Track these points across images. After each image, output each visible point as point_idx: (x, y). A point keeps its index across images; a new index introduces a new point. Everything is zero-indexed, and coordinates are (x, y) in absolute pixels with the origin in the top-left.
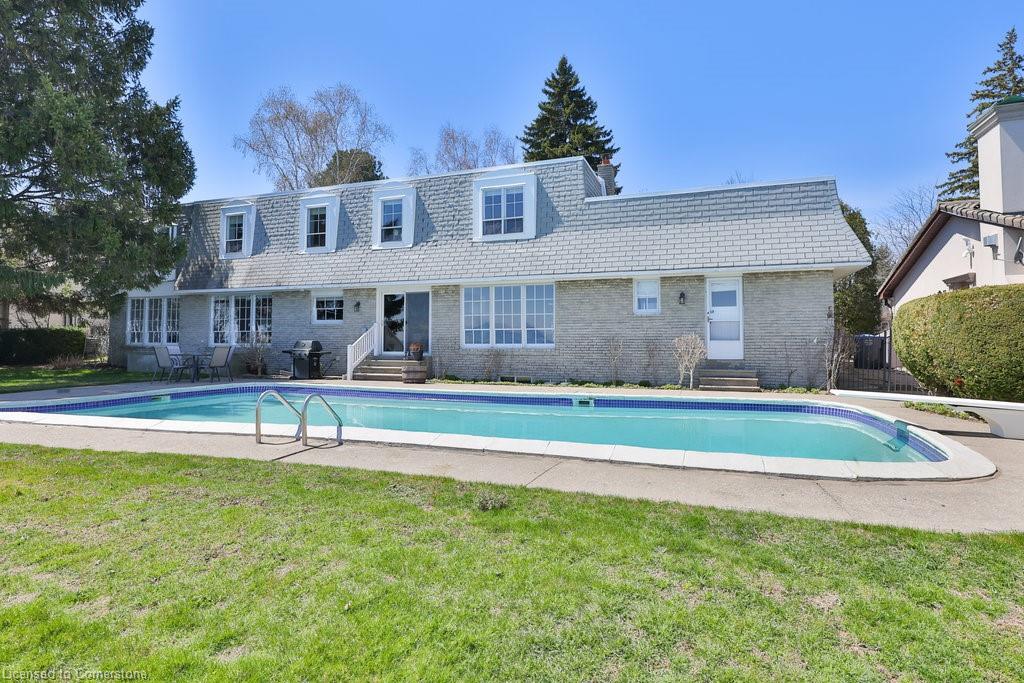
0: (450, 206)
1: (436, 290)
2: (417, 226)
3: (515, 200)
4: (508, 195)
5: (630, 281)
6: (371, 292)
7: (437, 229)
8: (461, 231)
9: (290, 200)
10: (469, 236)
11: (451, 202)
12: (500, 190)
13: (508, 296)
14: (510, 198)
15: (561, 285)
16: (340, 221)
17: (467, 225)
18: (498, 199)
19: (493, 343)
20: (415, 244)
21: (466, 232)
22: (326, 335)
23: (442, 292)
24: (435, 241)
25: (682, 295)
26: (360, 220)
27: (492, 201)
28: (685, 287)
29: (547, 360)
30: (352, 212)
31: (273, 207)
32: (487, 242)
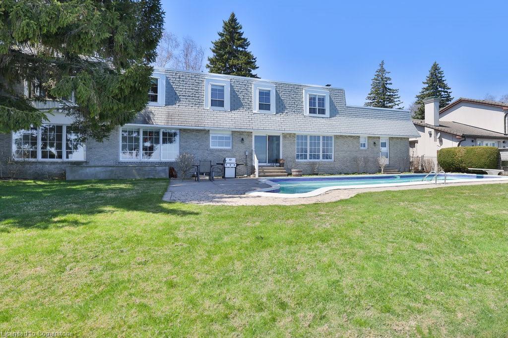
0: (292, 98)
1: (285, 136)
2: (277, 104)
3: (322, 100)
4: (318, 98)
5: (359, 137)
6: (249, 134)
7: (287, 107)
8: (299, 110)
9: (193, 76)
10: (302, 113)
11: (293, 96)
12: (316, 95)
13: (315, 140)
14: (319, 99)
15: (337, 137)
16: (231, 95)
17: (301, 108)
18: (314, 99)
19: (308, 160)
20: (277, 113)
21: (301, 111)
22: (221, 155)
23: (288, 136)
24: (286, 113)
25: (375, 143)
26: (244, 96)
27: (312, 100)
28: (375, 140)
29: (332, 166)
30: (238, 91)
31: (179, 78)
32: (311, 117)
